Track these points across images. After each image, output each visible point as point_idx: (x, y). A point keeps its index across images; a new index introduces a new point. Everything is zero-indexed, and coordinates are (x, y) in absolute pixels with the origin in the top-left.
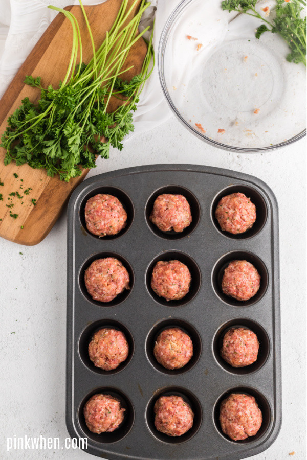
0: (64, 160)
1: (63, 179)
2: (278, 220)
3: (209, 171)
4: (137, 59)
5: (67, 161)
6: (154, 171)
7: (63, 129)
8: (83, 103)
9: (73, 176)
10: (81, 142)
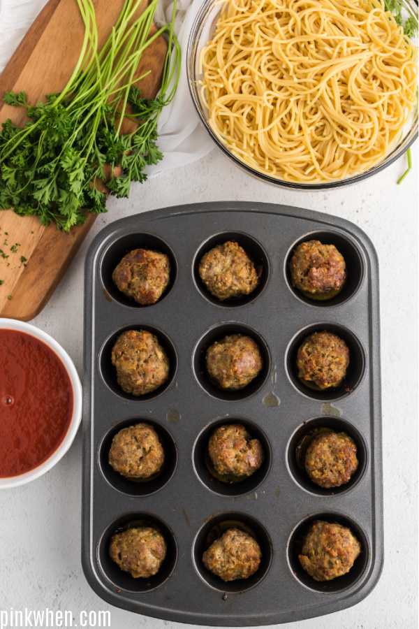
0: (62, 203)
1: (61, 229)
2: (378, 280)
3: (282, 212)
4: (154, 61)
5: (66, 205)
6: (206, 212)
7: (60, 160)
8: (85, 126)
9: (74, 224)
10: (85, 177)
